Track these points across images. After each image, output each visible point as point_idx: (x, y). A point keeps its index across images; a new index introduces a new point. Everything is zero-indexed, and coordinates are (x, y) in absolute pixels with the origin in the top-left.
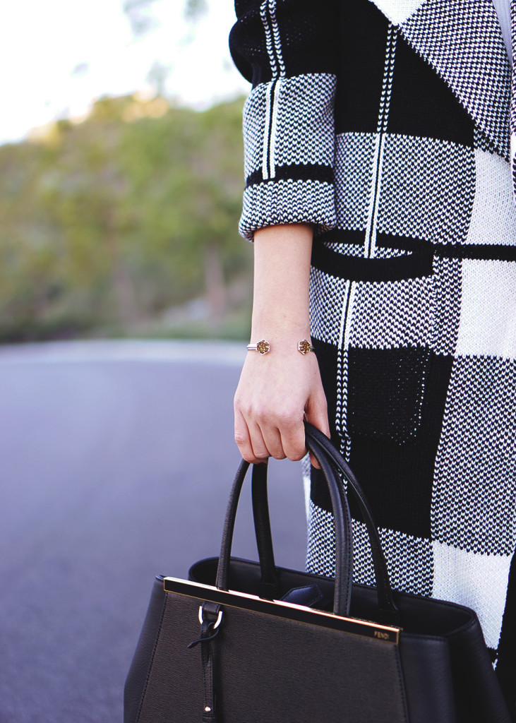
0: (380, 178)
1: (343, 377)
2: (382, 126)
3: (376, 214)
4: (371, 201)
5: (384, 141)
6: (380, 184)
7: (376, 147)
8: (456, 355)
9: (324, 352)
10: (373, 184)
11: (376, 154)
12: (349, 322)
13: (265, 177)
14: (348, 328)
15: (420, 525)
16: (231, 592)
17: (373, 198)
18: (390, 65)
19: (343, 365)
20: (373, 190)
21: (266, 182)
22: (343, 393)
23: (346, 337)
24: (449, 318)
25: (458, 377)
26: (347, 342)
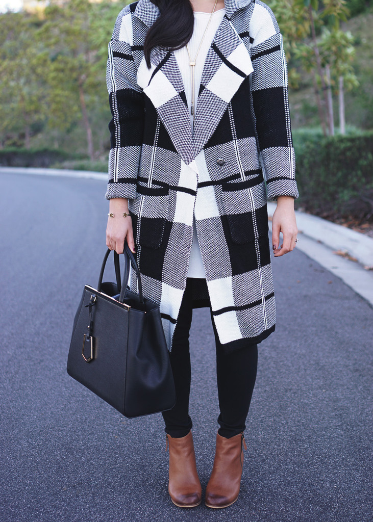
0: (154, 162)
1: (139, 227)
2: (155, 144)
3: (152, 173)
4: (151, 169)
5: (156, 149)
6: (154, 164)
7: (153, 151)
8: (173, 222)
9: (134, 218)
10: (151, 163)
11: (153, 153)
12: (142, 209)
13: (115, 181)
14: (141, 211)
15: (158, 276)
16: (102, 293)
17: (152, 168)
18: (158, 124)
19: (139, 222)
20: (151, 165)
21: (114, 183)
22: (139, 231)
23: (141, 213)
24: (172, 210)
25: (174, 228)
26: (141, 215)
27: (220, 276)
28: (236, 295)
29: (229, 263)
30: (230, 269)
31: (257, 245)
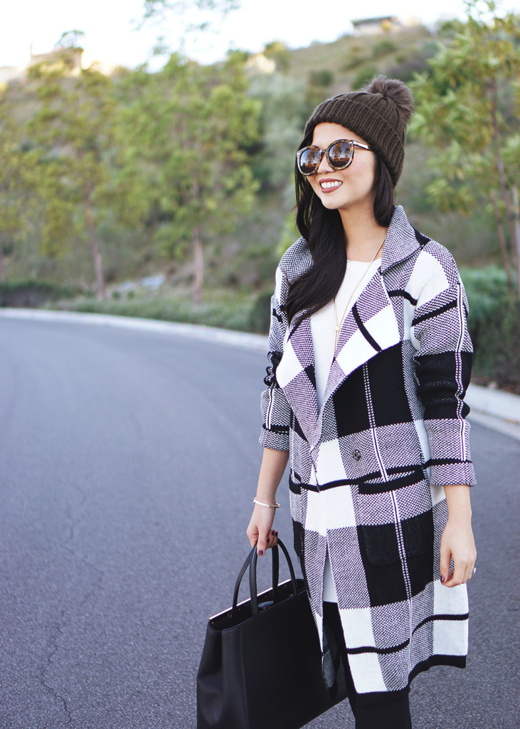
8: (305, 529)
13: (267, 427)
24: (304, 513)
25: (306, 537)
27: (356, 605)
28: (376, 633)
29: (366, 590)
30: (367, 598)
31: (405, 568)
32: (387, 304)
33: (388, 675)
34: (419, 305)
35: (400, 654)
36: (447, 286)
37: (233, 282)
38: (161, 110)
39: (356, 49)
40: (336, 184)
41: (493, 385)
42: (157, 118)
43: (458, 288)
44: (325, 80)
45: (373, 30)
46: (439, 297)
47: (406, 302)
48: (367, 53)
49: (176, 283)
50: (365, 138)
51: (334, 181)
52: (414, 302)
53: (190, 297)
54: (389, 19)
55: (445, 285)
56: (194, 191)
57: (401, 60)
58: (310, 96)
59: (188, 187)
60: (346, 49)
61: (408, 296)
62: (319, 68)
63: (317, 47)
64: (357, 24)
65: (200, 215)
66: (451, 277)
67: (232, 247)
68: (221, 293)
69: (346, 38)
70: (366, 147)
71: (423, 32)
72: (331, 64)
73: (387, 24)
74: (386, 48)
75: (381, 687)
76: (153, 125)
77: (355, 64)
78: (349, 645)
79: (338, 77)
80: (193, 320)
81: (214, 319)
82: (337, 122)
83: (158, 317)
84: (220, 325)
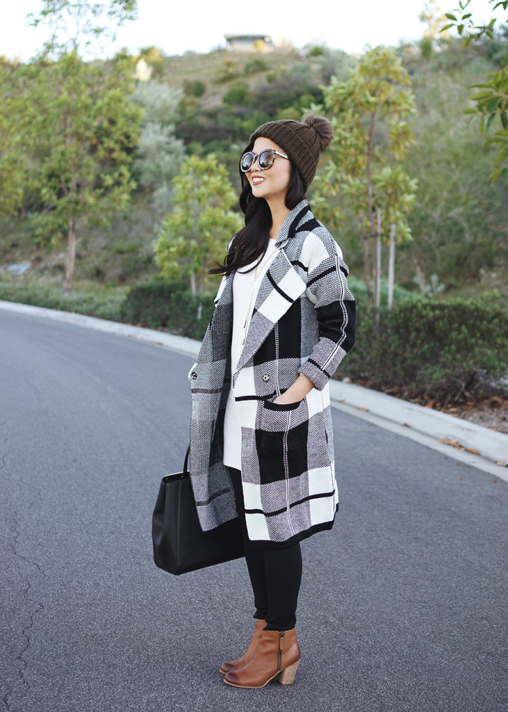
27: (251, 482)
28: (264, 502)
29: (258, 473)
30: (259, 479)
31: (286, 457)
32: (290, 267)
33: (272, 530)
34: (310, 271)
35: (279, 516)
36: (328, 256)
37: (98, 274)
38: (50, 105)
39: (229, 64)
40: (262, 179)
41: (347, 379)
42: (44, 111)
43: (336, 258)
44: (197, 90)
45: (246, 48)
46: (322, 265)
47: (300, 269)
48: (241, 69)
49: (42, 271)
50: (286, 151)
51: (260, 177)
52: (306, 269)
53: (58, 285)
54: (262, 38)
55: (325, 255)
56: (72, 185)
57: (270, 79)
58: (183, 104)
59: (68, 180)
60: (219, 62)
61: (301, 265)
62: (192, 78)
63: (190, 57)
64: (230, 40)
65: (78, 208)
66: (331, 251)
67: (101, 241)
68: (87, 283)
69: (220, 51)
70: (286, 157)
71: (294, 55)
72: (205, 76)
73: (260, 43)
74: (258, 66)
75: (267, 537)
76: (40, 118)
77: (228, 78)
78: (247, 507)
79: (210, 89)
80: (65, 308)
81: (85, 307)
82: (268, 137)
83: (28, 302)
84: (90, 314)
